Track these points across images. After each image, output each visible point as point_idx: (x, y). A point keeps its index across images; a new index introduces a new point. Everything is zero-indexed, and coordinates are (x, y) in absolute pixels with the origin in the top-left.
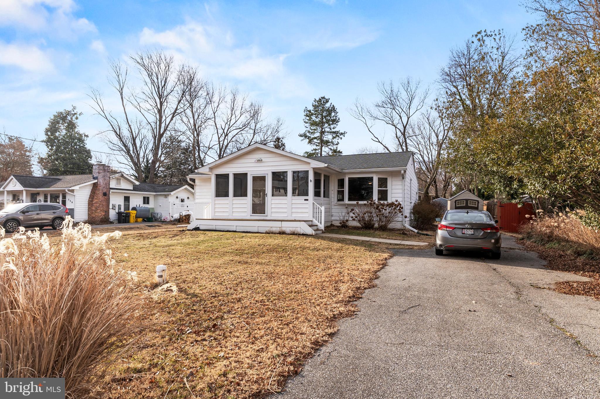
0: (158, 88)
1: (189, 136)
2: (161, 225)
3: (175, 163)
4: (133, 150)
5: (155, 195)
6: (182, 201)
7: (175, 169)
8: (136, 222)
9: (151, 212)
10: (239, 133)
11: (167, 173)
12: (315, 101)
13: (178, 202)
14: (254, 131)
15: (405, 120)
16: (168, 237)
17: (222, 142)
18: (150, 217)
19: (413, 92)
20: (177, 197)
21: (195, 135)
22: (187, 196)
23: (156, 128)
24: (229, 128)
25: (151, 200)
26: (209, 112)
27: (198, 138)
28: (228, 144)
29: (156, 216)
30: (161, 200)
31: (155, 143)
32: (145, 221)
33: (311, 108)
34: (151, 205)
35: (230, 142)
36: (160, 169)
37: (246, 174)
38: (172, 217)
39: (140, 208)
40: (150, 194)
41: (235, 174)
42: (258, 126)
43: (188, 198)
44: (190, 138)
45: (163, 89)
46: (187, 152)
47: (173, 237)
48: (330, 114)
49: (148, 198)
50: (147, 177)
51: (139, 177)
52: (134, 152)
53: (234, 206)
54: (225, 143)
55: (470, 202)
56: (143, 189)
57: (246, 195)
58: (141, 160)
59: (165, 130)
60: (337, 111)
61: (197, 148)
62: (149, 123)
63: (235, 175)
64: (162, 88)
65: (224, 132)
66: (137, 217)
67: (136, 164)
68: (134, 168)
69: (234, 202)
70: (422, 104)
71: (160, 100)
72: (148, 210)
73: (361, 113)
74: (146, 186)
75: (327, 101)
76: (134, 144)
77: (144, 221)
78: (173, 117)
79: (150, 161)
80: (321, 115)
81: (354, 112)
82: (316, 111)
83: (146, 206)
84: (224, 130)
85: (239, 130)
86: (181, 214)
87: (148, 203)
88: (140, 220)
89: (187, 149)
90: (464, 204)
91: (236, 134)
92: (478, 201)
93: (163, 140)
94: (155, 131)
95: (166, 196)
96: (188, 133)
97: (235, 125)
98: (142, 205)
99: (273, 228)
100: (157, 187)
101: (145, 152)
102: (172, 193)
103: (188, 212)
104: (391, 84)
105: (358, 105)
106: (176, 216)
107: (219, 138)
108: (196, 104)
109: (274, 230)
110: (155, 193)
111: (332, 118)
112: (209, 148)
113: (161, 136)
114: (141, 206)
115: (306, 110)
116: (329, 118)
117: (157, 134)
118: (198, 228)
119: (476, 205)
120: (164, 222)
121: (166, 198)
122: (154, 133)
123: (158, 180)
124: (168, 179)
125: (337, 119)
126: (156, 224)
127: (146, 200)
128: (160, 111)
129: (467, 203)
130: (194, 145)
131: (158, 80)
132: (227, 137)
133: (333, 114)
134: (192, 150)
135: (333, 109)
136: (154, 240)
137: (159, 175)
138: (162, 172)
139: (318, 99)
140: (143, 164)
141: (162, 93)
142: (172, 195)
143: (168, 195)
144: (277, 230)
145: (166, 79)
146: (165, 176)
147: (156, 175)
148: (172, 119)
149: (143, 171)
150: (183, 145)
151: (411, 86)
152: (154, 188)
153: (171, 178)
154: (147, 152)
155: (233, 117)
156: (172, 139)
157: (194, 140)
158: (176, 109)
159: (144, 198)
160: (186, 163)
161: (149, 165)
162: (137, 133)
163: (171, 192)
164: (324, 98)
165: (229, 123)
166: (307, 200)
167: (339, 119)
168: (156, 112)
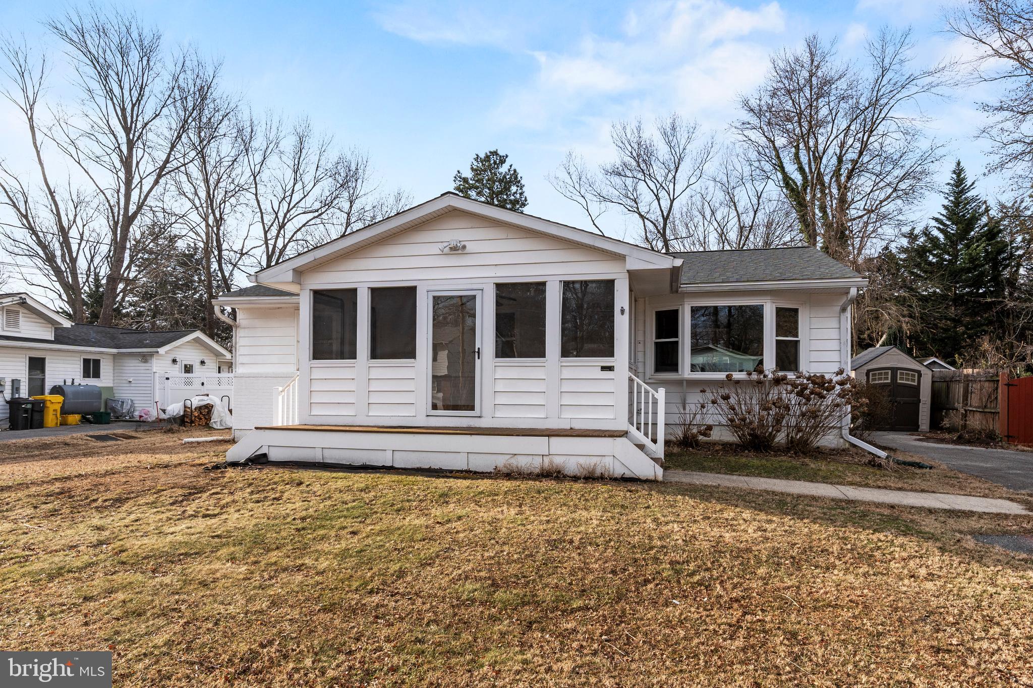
0: (123, 110)
1: (194, 225)
2: (134, 434)
3: (163, 284)
4: (63, 255)
5: (114, 356)
6: (188, 369)
7: (164, 299)
8: (64, 424)
9: (104, 397)
10: (310, 223)
11: (143, 307)
12: (476, 159)
13: (176, 372)
14: (348, 219)
15: (665, 204)
16: (166, 497)
17: (271, 242)
18: (102, 410)
19: (681, 147)
20: (174, 361)
21: (211, 222)
22: (201, 358)
23: (118, 203)
24: (288, 211)
25: (106, 368)
26: (242, 174)
27: (218, 229)
28: (285, 246)
29: (119, 407)
30: (133, 368)
31: (114, 240)
32: (89, 422)
33: (468, 174)
34: (106, 380)
35: (289, 242)
36: (127, 299)
37: (411, 291)
38: (164, 411)
39: (73, 389)
40: (102, 353)
41: (374, 291)
42: (357, 206)
43: (203, 363)
44: (198, 229)
45: (136, 108)
46: (191, 261)
47: (187, 497)
48: (507, 189)
49: (97, 363)
50: (95, 316)
51: (75, 313)
52: (64, 260)
53: (374, 386)
54: (280, 244)
55: (902, 374)
56: (83, 340)
57: (412, 354)
58: (81, 279)
59: (140, 207)
60: (523, 182)
61: (216, 253)
62: (102, 191)
63: (376, 293)
64: (133, 106)
65: (277, 217)
66: (65, 411)
67: (71, 289)
68: (64, 297)
69: (375, 374)
70: (698, 173)
71: (128, 135)
72: (97, 393)
73: (577, 186)
74: (92, 333)
75: (503, 161)
76: (66, 243)
77: (85, 420)
78: (160, 176)
79: (104, 282)
80: (489, 189)
81: (561, 183)
82: (477, 181)
83: (92, 382)
84: (277, 214)
85: (311, 216)
86: (188, 403)
87: (97, 375)
88: (74, 418)
89: (192, 256)
90: (887, 378)
91: (304, 225)
92: (919, 373)
93: (135, 231)
94: (116, 210)
95: (145, 358)
96: (194, 217)
97: (302, 204)
98: (80, 380)
99: (520, 458)
100: (121, 336)
101: (92, 261)
102: (162, 350)
103: (205, 398)
104: (639, 129)
105: (572, 170)
106: (175, 409)
107: (266, 233)
108: (212, 152)
109: (523, 463)
110: (115, 351)
111: (512, 197)
112: (242, 254)
113: (129, 220)
114: (76, 383)
115: (458, 177)
116: (505, 197)
117: (121, 217)
118: (265, 455)
119: (913, 380)
120: (142, 424)
121: (146, 361)
122: (113, 217)
123: (122, 323)
124: (146, 321)
125: (523, 199)
126: (120, 431)
127: (91, 368)
128: (127, 162)
129: (894, 377)
130: (206, 244)
131: (122, 89)
132: (282, 232)
133: (514, 189)
134: (202, 258)
135: (514, 179)
136: (116, 520)
137: (124, 311)
138: (131, 305)
139: (482, 156)
140: (86, 288)
141: (132, 122)
142: (162, 355)
143: (151, 355)
144: (536, 464)
145: (141, 88)
146: (140, 314)
147: (118, 311)
148: (156, 182)
149: (85, 304)
150: (181, 245)
151: (679, 137)
152: (113, 338)
153: (154, 317)
154: (97, 260)
155: (299, 186)
156: (156, 230)
157: (207, 234)
158: (167, 161)
159: (86, 362)
160: (188, 286)
161: (101, 290)
162: (71, 218)
163: (159, 347)
164: (495, 153)
165: (288, 199)
166: (610, 369)
167: (526, 200)
168: (118, 164)
